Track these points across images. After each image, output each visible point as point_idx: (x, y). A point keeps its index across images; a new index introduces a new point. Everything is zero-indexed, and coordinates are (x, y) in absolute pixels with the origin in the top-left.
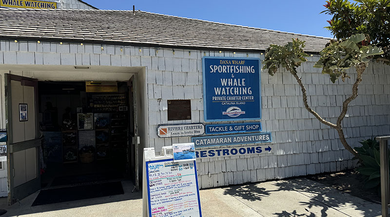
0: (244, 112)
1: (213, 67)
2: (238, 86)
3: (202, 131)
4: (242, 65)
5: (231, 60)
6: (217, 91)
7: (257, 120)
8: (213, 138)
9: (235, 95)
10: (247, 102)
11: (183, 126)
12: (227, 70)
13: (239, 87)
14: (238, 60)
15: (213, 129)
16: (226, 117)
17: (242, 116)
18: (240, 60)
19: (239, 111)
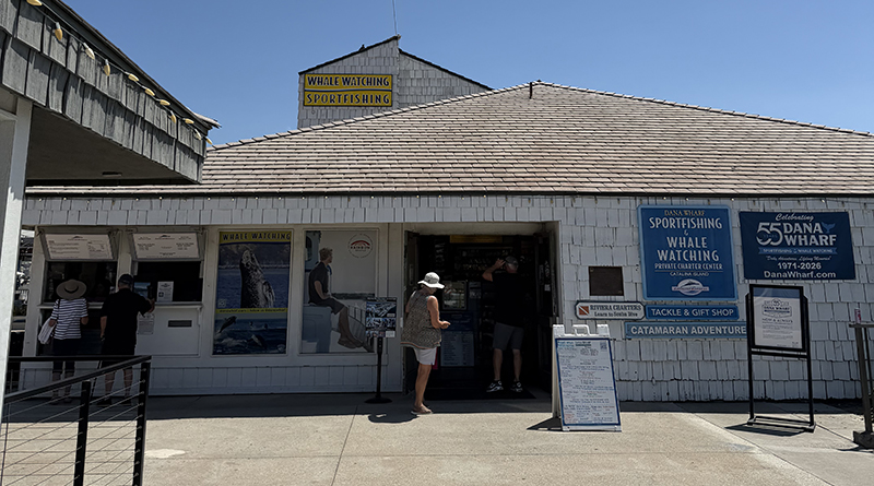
0: (707, 289)
1: (654, 221)
2: (695, 248)
3: (640, 314)
4: (700, 217)
5: (682, 210)
6: (662, 255)
7: (731, 301)
8: (658, 326)
9: (691, 262)
10: (712, 273)
11: (612, 305)
12: (676, 224)
13: (697, 250)
14: (694, 210)
15: (658, 312)
16: (678, 294)
17: (703, 294)
18: (697, 210)
19: (699, 287)
